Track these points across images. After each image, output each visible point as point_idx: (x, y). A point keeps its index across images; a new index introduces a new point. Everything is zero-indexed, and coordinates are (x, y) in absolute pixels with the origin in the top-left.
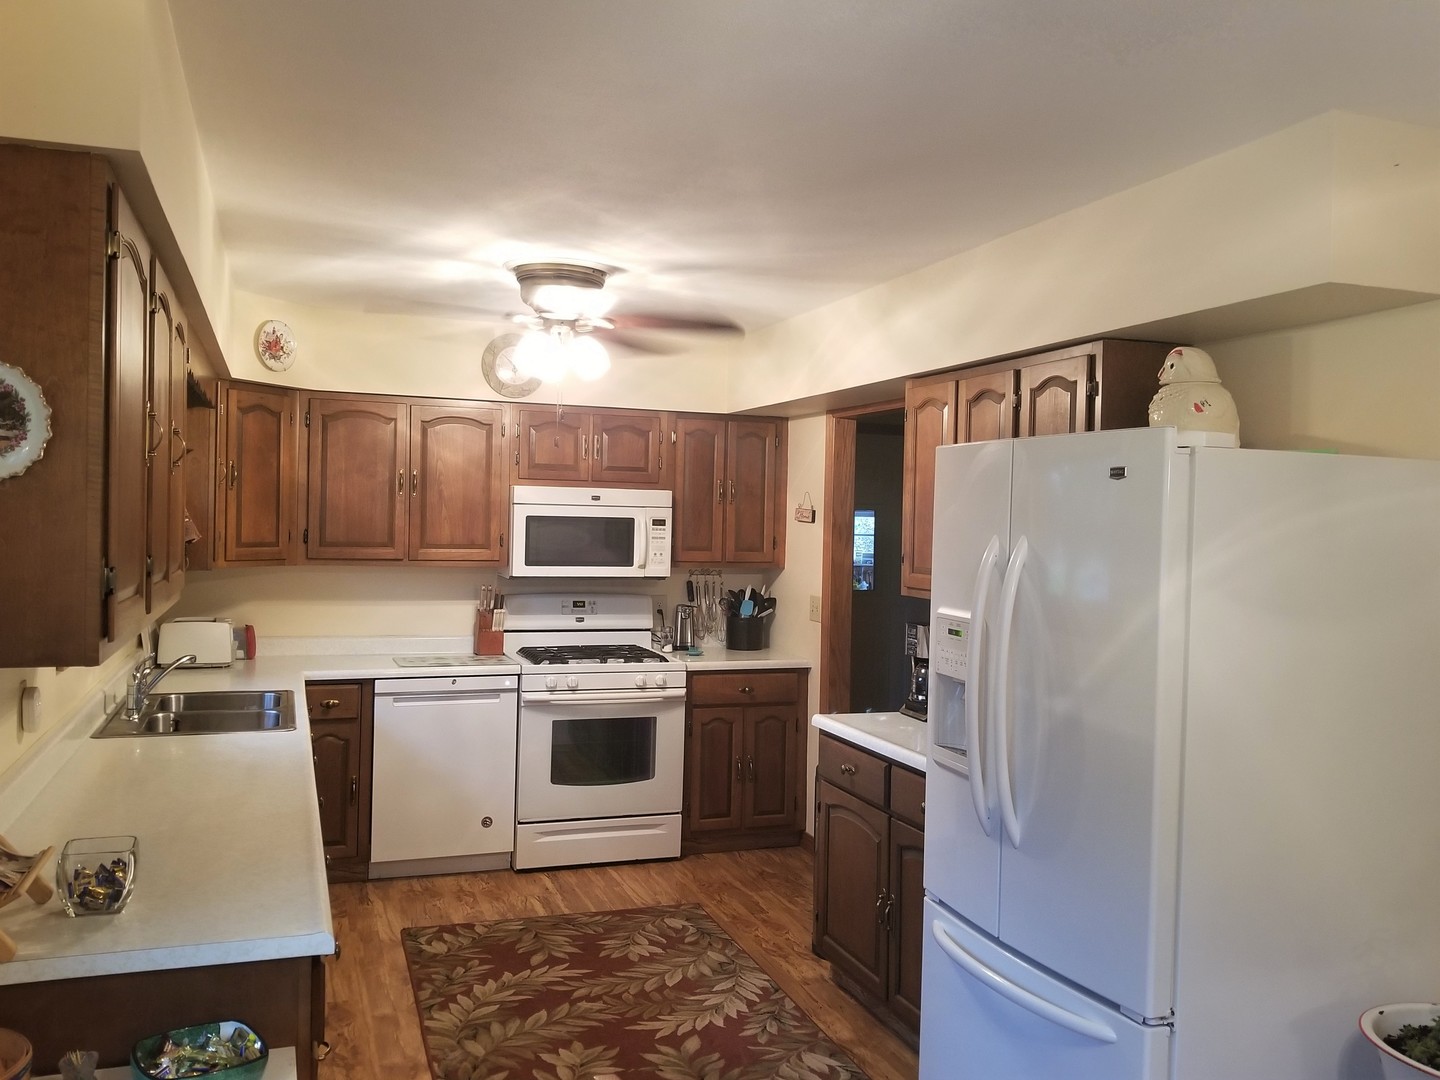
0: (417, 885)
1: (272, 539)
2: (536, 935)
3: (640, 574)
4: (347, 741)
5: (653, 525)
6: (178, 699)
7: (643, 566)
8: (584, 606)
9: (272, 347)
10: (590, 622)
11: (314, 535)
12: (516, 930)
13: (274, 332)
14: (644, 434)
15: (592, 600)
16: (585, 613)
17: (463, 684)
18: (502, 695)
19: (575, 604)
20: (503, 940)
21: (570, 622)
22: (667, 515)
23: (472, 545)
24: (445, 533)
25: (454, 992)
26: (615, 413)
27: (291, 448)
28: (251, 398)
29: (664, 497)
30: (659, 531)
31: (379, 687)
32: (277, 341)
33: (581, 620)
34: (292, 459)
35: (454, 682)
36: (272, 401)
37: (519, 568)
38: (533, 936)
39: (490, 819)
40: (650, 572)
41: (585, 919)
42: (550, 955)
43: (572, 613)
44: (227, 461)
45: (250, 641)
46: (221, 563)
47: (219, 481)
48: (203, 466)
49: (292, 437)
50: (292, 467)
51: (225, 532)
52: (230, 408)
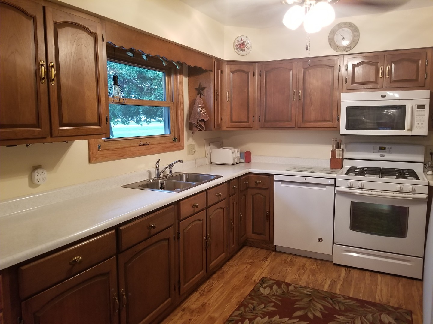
0: (290, 258)
1: (246, 120)
2: (311, 300)
3: (409, 134)
4: (265, 196)
5: (418, 108)
6: (186, 176)
7: (410, 130)
8: (385, 149)
9: (240, 47)
10: (387, 157)
11: (262, 118)
12: (304, 293)
13: (242, 40)
14: (417, 62)
15: (390, 146)
16: (386, 152)
17: (309, 180)
18: (327, 187)
19: (380, 148)
20: (294, 297)
21: (377, 156)
22: (427, 103)
23: (324, 121)
24: (312, 115)
25: (246, 317)
26: (399, 52)
27: (254, 85)
28: (235, 67)
29: (425, 94)
30: (421, 112)
31: (276, 177)
32: (243, 44)
33: (383, 156)
34: (254, 90)
35: (305, 179)
36: (245, 68)
37: (343, 130)
38: (309, 300)
39: (321, 239)
40: (415, 132)
41: (342, 299)
42: (306, 314)
43: (379, 152)
44: (225, 92)
45: (247, 157)
46: (224, 128)
47: (218, 99)
48: (210, 93)
49: (254, 82)
50: (254, 92)
51: (225, 117)
52: (226, 70)
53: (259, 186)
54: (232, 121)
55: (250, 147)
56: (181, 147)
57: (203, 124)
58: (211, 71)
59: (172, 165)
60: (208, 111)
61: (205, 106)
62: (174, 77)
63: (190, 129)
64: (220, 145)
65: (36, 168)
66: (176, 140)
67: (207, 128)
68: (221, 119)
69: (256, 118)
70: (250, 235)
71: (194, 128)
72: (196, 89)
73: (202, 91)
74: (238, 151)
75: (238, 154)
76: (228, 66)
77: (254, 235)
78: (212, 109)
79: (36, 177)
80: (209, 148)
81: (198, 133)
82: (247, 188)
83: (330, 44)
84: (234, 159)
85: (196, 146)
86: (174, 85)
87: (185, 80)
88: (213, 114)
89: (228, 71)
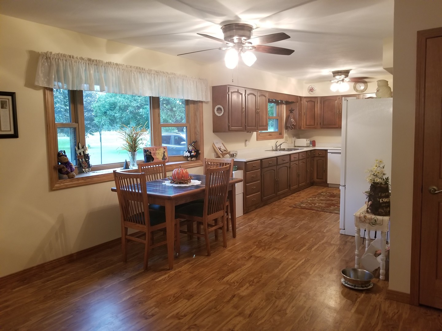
1: (313, 124)
4: (323, 161)
9: (311, 90)
11: (322, 123)
13: (312, 87)
27: (317, 108)
28: (308, 100)
31: (329, 151)
32: (312, 89)
36: (313, 100)
44: (303, 111)
45: (313, 143)
46: (303, 128)
47: (300, 115)
48: (296, 112)
49: (318, 105)
50: (318, 111)
51: (303, 123)
52: (304, 102)
53: (320, 156)
54: (306, 125)
55: (315, 138)
56: (282, 138)
57: (293, 126)
58: (298, 102)
59: (281, 144)
60: (295, 121)
61: (294, 118)
62: (280, 106)
63: (286, 129)
64: (299, 137)
65: (246, 141)
66: (281, 134)
67: (295, 129)
68: (301, 124)
69: (318, 123)
70: (316, 179)
71: (289, 129)
72: (289, 110)
73: (292, 111)
74: (309, 140)
75: (309, 142)
76: (305, 99)
77: (317, 179)
78: (298, 120)
79: (247, 143)
80: (294, 139)
81: (290, 130)
82: (315, 157)
83: (354, 89)
84: (307, 144)
85: (288, 137)
86: (280, 109)
87: (285, 106)
88: (298, 122)
89: (305, 101)
